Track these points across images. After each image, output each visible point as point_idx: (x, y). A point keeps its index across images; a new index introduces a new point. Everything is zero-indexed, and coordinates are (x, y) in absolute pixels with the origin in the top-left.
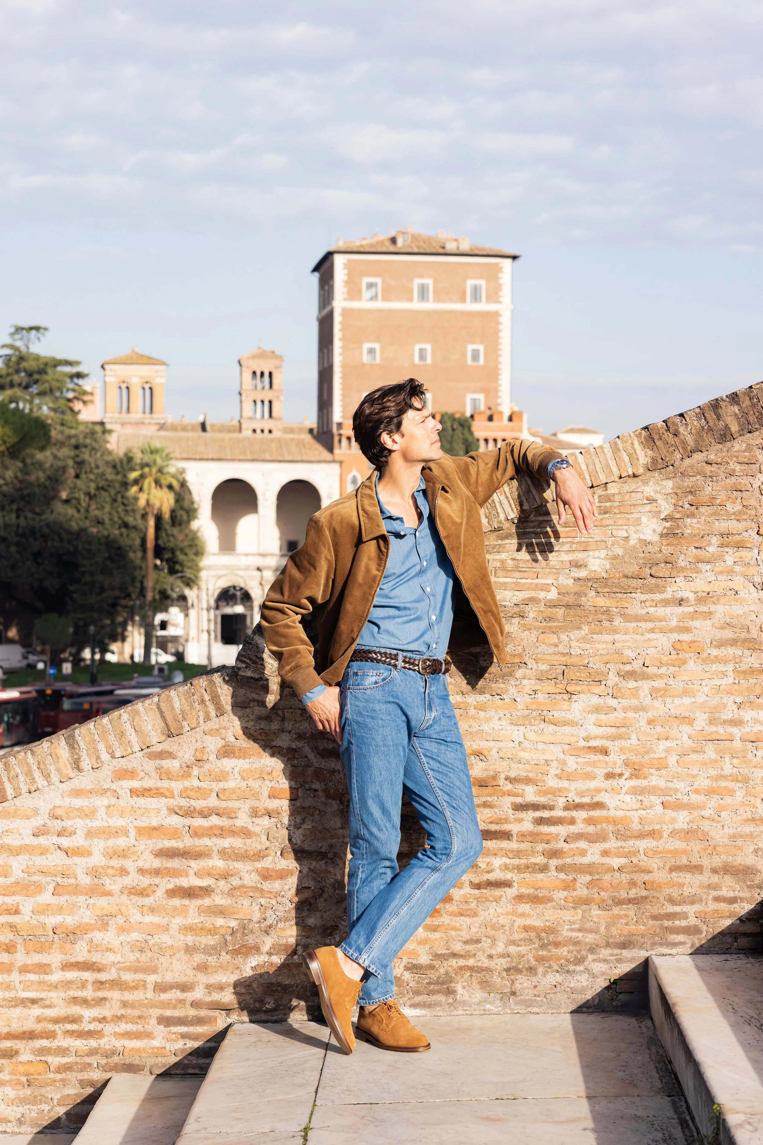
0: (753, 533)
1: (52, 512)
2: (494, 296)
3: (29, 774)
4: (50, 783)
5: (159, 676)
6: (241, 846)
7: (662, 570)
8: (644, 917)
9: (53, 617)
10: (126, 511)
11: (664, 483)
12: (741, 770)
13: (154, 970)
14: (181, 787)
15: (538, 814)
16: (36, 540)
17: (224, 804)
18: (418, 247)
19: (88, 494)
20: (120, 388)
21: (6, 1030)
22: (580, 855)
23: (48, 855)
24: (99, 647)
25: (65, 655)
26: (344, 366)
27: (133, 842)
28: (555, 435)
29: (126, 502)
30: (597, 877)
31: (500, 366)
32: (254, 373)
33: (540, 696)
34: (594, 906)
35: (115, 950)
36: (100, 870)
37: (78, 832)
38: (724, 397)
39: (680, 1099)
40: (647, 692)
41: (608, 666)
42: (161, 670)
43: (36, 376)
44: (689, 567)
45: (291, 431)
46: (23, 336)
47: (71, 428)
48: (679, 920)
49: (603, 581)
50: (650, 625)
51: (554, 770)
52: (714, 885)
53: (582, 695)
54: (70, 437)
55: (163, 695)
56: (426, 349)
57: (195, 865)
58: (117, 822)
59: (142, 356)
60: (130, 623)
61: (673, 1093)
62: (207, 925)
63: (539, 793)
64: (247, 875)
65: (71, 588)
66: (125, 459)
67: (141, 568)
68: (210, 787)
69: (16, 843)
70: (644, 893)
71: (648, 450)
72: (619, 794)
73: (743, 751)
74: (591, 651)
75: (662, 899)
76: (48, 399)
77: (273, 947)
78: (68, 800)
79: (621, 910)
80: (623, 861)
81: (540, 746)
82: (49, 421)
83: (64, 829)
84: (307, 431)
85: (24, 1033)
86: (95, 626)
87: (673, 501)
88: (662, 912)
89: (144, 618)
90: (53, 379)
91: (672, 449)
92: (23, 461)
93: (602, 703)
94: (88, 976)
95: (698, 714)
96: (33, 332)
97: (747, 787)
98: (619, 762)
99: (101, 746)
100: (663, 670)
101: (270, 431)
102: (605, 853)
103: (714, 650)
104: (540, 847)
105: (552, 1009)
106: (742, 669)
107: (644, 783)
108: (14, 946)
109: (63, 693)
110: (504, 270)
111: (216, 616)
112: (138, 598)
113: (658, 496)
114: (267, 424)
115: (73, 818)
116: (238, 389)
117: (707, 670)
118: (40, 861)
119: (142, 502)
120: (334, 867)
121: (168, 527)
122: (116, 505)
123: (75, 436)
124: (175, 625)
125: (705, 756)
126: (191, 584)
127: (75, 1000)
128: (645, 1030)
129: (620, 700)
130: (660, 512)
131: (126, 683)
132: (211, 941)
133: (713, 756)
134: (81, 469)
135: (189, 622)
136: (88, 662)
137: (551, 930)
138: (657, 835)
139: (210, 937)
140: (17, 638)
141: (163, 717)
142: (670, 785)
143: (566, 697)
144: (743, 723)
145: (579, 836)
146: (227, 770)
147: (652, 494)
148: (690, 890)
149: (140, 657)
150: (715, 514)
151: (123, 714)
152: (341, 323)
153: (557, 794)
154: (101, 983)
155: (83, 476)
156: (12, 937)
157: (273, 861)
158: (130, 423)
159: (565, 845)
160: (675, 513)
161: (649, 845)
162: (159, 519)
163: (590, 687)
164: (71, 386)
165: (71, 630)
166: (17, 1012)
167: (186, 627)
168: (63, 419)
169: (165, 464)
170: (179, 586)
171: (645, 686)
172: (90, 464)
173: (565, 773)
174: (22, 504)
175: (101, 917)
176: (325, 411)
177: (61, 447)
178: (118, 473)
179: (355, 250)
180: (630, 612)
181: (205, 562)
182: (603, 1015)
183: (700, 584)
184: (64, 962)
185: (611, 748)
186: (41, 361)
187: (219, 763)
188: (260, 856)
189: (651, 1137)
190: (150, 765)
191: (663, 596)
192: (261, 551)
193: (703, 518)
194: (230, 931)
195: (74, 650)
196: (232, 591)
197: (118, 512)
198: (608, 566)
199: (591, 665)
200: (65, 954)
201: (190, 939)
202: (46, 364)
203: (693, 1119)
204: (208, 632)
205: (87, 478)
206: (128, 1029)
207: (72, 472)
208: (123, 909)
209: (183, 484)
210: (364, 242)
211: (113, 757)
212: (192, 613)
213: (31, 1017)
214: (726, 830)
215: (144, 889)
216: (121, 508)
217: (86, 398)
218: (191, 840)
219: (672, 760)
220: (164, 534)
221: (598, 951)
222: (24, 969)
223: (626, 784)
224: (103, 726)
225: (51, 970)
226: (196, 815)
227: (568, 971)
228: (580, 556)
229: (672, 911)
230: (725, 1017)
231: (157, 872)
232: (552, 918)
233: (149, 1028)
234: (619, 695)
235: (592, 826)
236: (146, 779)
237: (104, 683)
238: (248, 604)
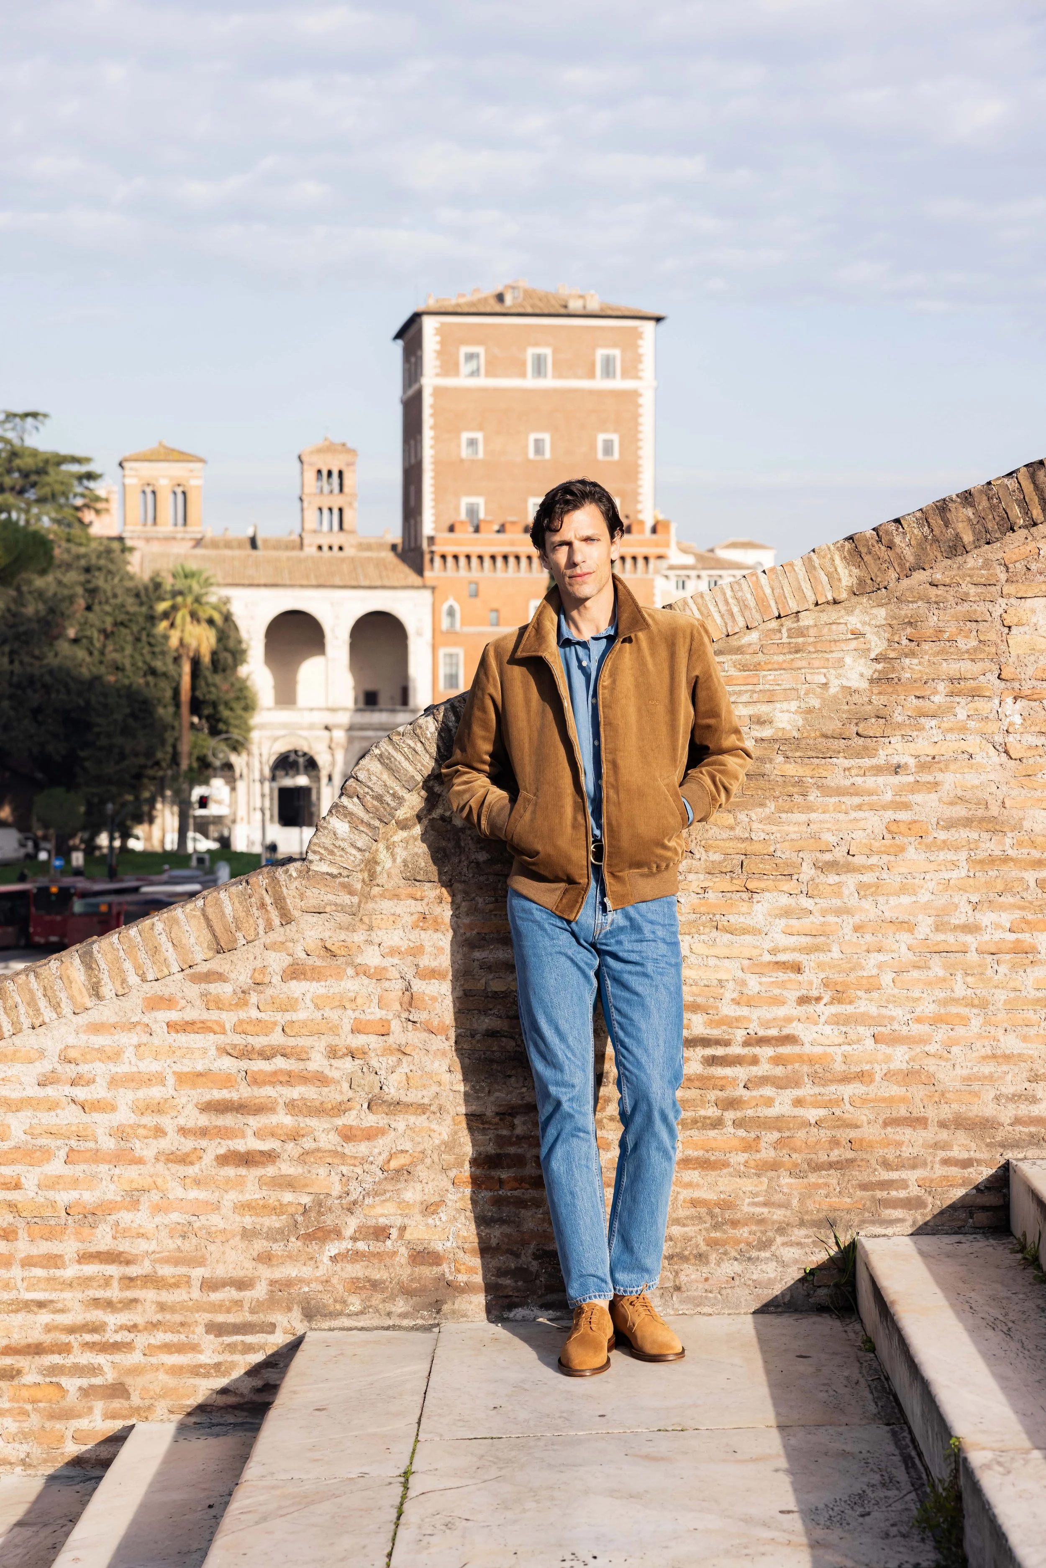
0: (993, 678)
1: (56, 655)
2: (631, 370)
3: (32, 1003)
4: (60, 1016)
5: (197, 868)
6: (315, 1097)
7: (873, 727)
8: (849, 1186)
9: (59, 792)
10: (153, 653)
11: (875, 611)
12: (978, 992)
13: (200, 1262)
14: (235, 1019)
15: (709, 1051)
16: (35, 691)
17: (292, 1042)
18: (532, 306)
19: (103, 631)
20: (144, 492)
21: (4, 1342)
22: (765, 1104)
23: (59, 1111)
24: (120, 831)
25: (77, 841)
26: (436, 463)
27: (172, 1092)
28: (712, 550)
29: (152, 641)
30: (787, 1134)
31: (640, 462)
32: (319, 472)
33: (710, 895)
34: (783, 1173)
35: (149, 1235)
36: (128, 1130)
37: (98, 1079)
38: (954, 497)
39: (902, 1428)
40: (853, 889)
41: (801, 855)
42: (201, 861)
43: (34, 478)
44: (907, 722)
45: (368, 547)
46: (16, 425)
47: (80, 545)
48: (897, 1190)
49: (795, 742)
50: (857, 800)
51: (729, 994)
52: (942, 1144)
53: (767, 894)
54: (78, 557)
55: (209, 897)
56: (543, 440)
57: (254, 1122)
58: (150, 1066)
59: (173, 450)
60: (159, 799)
61: (892, 1421)
62: (271, 1201)
63: (710, 1024)
64: (324, 1135)
65: (82, 754)
66: (151, 586)
67: (173, 728)
68: (273, 1019)
69: (15, 1095)
70: (850, 1155)
71: (853, 568)
72: (816, 1024)
73: (980, 966)
74: (779, 835)
75: (873, 1162)
76: (49, 507)
77: (359, 1230)
78: (84, 1037)
79: (820, 1177)
80: (822, 1112)
81: (712, 962)
82: (51, 537)
83: (80, 1077)
84: (389, 547)
85: (29, 1346)
86: (114, 803)
87: (887, 635)
88: (873, 1179)
89: (177, 792)
90: (56, 481)
91: (885, 566)
92: (18, 589)
93: (794, 904)
94: (113, 1270)
95: (920, 917)
96: (30, 420)
97: (986, 1014)
98: (817, 982)
99: (128, 965)
100: (874, 860)
101: (341, 548)
102: (798, 1102)
103: (941, 832)
104: (712, 1095)
105: (729, 1308)
106: (978, 857)
107: (849, 1009)
108: (15, 1232)
109: (72, 891)
110: (645, 336)
111: (271, 790)
112: (170, 766)
113: (867, 629)
114: (337, 539)
115: (92, 1062)
116: (298, 492)
117: (932, 859)
118: (48, 1119)
119: (174, 642)
120: (439, 1124)
121: (208, 674)
122: (139, 645)
123: (85, 556)
124: (219, 802)
125: (930, 973)
126: (240, 748)
127: (96, 1302)
128: (852, 1335)
129: (817, 900)
130: (869, 650)
131: (155, 878)
132: (275, 1222)
133: (941, 973)
134: (93, 599)
135: (236, 797)
136: (105, 851)
137: (726, 1205)
138: (866, 1079)
139: (274, 1218)
140: (10, 819)
141: (210, 927)
142: (884, 1011)
143: (745, 896)
144: (981, 929)
145: (764, 1080)
146: (296, 996)
147: (859, 626)
148: (910, 1150)
149: (172, 843)
150: (942, 652)
151: (157, 922)
152: (432, 406)
153: (735, 1024)
154: (131, 1279)
155: (96, 608)
156: (11, 1220)
157: (358, 1116)
158: (158, 539)
159: (745, 1092)
160: (889, 652)
161: (856, 1091)
162: (196, 663)
163: (777, 883)
164: (79, 489)
165: (82, 809)
166: (19, 1318)
167: (233, 804)
168: (69, 534)
169: (203, 591)
170: (223, 751)
171: (851, 881)
172: (105, 592)
173: (745, 998)
174: (16, 645)
175: (129, 1193)
176: (412, 522)
177: (67, 571)
178: (141, 604)
179: (450, 310)
180: (831, 782)
181: (256, 719)
182: (796, 1316)
183: (923, 746)
184: (81, 1253)
185: (805, 963)
186: (40, 458)
187: (285, 987)
188: (340, 1109)
189: (866, 1480)
190: (193, 991)
191: (874, 761)
192: (330, 705)
193: (927, 657)
194: (301, 1210)
195: (86, 835)
196: (292, 757)
197: (142, 655)
198: (800, 723)
199: (778, 854)
200: (83, 1242)
201: (248, 1221)
202: (47, 462)
203: (920, 1455)
204: (262, 810)
205: (102, 610)
206: (167, 1340)
207: (81, 603)
208: (159, 1182)
209: (228, 618)
210: (462, 301)
211: (144, 980)
212: (241, 785)
213: (38, 1325)
214: (958, 1071)
215: (187, 1155)
216: (146, 650)
217: (99, 506)
218: (249, 1089)
219: (887, 978)
220: (203, 684)
221: (789, 1232)
222: (28, 1262)
223: (825, 1010)
224: (130, 940)
225: (64, 1263)
226: (255, 1056)
227: (750, 1259)
228: (763, 709)
229: (886, 1177)
230: (961, 1319)
231: (204, 1132)
232: (728, 1189)
233: (194, 1338)
234: (816, 893)
235: (781, 1067)
236: (188, 1008)
237: (126, 877)
238: (313, 773)
